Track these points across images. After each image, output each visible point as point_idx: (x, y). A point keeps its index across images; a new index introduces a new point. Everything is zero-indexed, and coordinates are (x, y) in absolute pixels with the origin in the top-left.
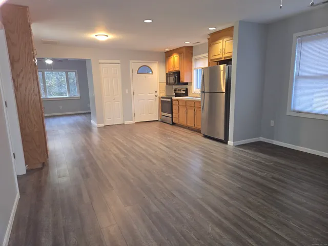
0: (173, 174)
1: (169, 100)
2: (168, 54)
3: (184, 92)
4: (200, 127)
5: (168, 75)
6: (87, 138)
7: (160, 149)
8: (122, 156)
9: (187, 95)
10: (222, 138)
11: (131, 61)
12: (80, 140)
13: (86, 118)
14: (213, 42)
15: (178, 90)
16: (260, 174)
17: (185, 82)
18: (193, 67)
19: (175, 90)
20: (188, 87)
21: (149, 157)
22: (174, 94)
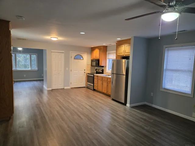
0: (93, 127)
1: (92, 76)
2: (93, 49)
3: (101, 71)
4: (110, 93)
5: (92, 61)
6: (40, 98)
7: (86, 108)
8: (62, 112)
9: (103, 73)
10: (123, 102)
11: (71, 52)
12: (36, 99)
13: (40, 83)
14: (119, 46)
15: (98, 70)
16: (145, 128)
17: (102, 66)
18: (107, 57)
19: (96, 70)
20: (104, 68)
21: (79, 114)
22: (95, 72)
